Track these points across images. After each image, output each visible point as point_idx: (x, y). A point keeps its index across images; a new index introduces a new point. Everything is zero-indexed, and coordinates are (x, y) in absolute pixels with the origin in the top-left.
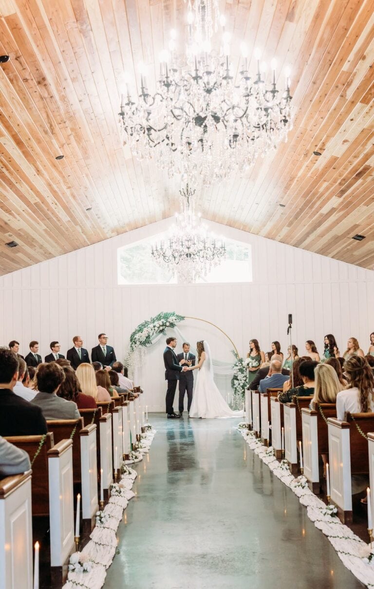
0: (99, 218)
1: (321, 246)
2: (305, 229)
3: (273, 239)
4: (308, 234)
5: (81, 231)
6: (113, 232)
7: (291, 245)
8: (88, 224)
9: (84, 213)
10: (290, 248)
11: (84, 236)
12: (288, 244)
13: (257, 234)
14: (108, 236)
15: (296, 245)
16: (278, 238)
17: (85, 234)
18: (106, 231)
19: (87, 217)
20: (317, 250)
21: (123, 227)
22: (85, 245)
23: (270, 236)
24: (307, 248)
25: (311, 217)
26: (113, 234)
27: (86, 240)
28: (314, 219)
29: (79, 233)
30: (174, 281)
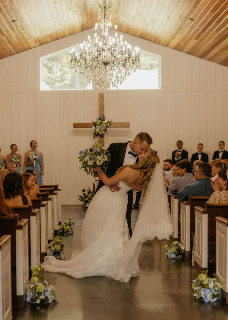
0: (23, 29)
1: (225, 57)
2: (211, 42)
3: (181, 50)
4: (213, 47)
5: (6, 41)
6: (36, 42)
7: (197, 56)
8: (13, 35)
9: (10, 24)
10: (195, 60)
11: (10, 46)
12: (194, 55)
13: (167, 46)
14: (32, 45)
15: (202, 56)
16: (186, 50)
17: (11, 44)
18: (30, 41)
19: (12, 28)
20: (220, 61)
21: (45, 38)
22: (11, 54)
23: (179, 48)
24: (211, 60)
25: (218, 30)
26: (37, 44)
27: (12, 50)
28: (220, 32)
29: (5, 43)
30: (90, 87)
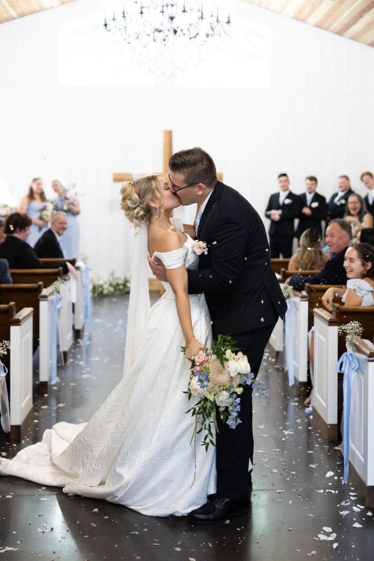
2: (357, 5)
3: (304, 21)
4: (361, 14)
7: (332, 31)
11: (5, 3)
12: (326, 29)
13: (280, 13)
14: (47, 6)
15: (340, 33)
16: (312, 20)
20: (371, 40)
22: (8, 18)
23: (300, 18)
24: (355, 37)
26: (55, 2)
27: (10, 9)
